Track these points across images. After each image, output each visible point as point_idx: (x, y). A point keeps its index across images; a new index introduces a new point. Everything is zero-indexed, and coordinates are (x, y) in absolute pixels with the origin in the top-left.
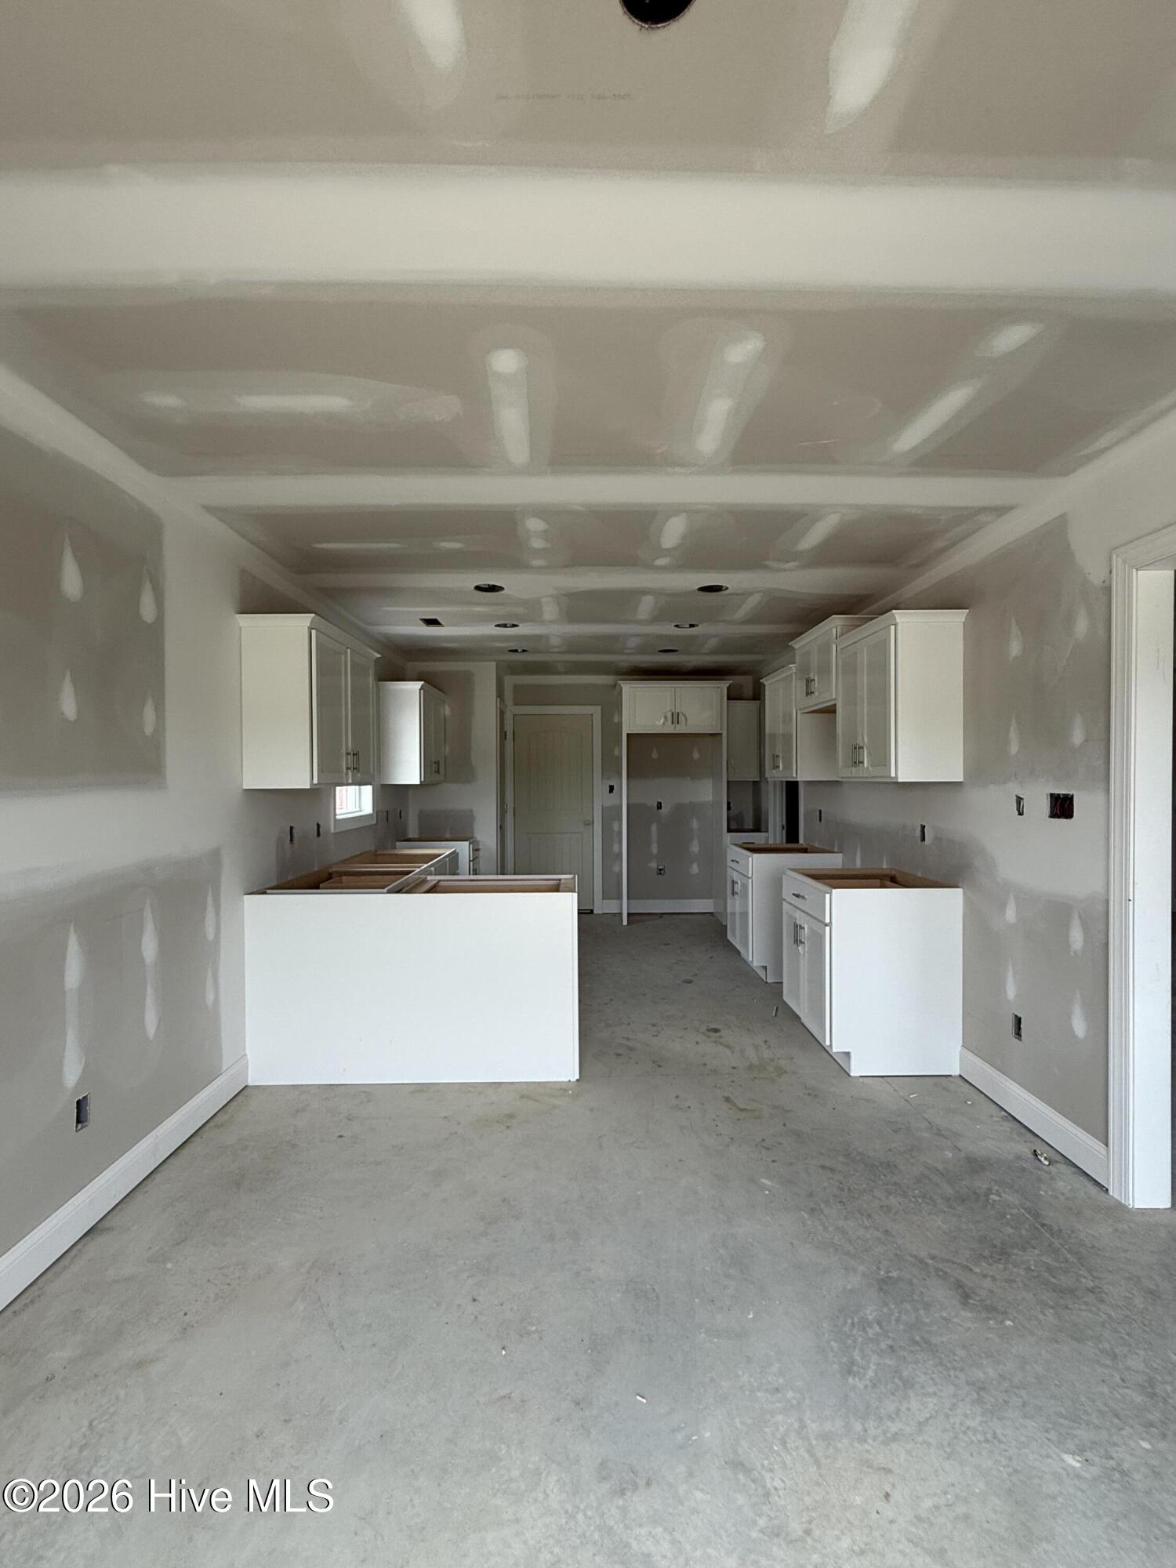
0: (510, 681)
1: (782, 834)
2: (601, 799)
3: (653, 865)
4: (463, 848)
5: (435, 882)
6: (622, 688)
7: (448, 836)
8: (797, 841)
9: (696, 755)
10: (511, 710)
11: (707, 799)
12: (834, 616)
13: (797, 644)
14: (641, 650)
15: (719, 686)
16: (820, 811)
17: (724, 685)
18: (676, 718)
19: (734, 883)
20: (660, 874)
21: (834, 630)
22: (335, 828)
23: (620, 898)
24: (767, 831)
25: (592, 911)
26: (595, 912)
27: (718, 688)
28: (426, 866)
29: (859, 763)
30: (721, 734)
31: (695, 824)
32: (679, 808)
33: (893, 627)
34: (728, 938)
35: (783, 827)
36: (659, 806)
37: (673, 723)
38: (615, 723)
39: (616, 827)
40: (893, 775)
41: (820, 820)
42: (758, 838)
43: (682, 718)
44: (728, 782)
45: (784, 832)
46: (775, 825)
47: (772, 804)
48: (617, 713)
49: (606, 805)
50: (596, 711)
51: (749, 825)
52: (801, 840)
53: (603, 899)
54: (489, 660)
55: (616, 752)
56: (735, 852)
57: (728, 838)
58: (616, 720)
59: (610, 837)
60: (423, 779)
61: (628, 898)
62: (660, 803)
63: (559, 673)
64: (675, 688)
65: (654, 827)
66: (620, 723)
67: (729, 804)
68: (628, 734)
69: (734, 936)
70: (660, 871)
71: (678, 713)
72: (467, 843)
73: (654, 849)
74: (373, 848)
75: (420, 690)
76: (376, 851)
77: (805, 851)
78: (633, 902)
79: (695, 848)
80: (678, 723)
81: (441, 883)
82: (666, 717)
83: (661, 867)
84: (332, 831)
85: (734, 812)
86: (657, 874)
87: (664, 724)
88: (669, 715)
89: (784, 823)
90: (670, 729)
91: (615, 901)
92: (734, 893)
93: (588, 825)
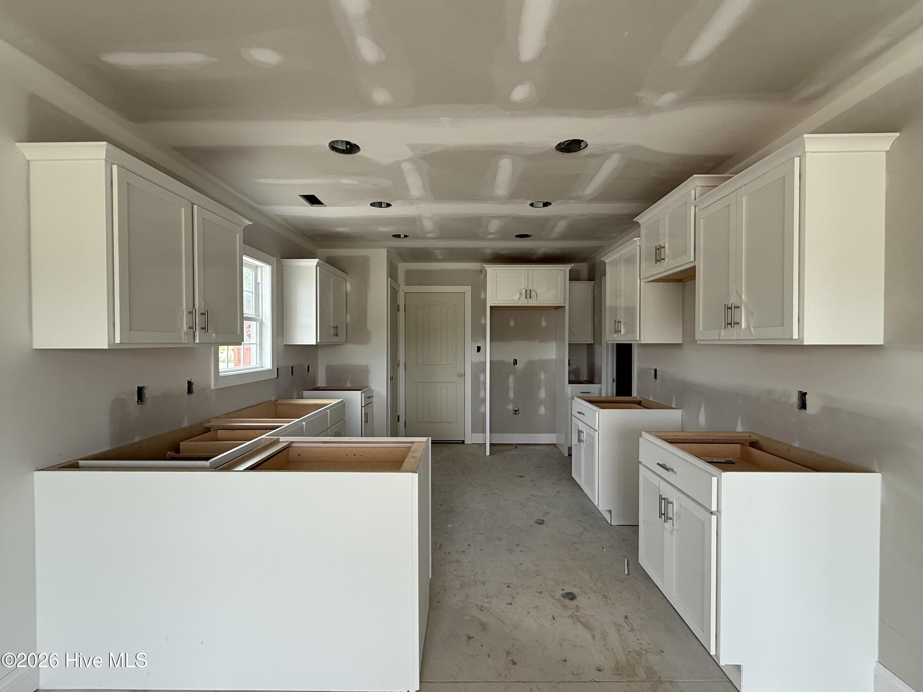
0: (402, 267)
1: (613, 385)
2: (471, 356)
3: (511, 407)
4: (356, 397)
5: (286, 444)
6: (486, 270)
7: (349, 385)
8: (629, 394)
9: (544, 324)
10: (403, 289)
11: (553, 358)
12: (695, 175)
13: (642, 219)
14: (502, 235)
15: (562, 269)
16: (656, 370)
17: (566, 268)
18: (529, 294)
19: (580, 432)
20: (516, 414)
21: (693, 191)
22: (215, 386)
23: (484, 432)
24: (600, 383)
25: (463, 442)
26: (466, 442)
27: (562, 270)
28: (297, 420)
29: (735, 323)
30: (564, 307)
31: (542, 376)
32: (531, 365)
33: (797, 160)
34: (573, 476)
35: (614, 380)
36: (515, 362)
37: (526, 298)
38: (482, 299)
39: (482, 378)
40: (795, 336)
41: (656, 377)
42: (593, 389)
43: (533, 294)
44: (569, 344)
45: (615, 384)
46: (607, 379)
47: (605, 361)
48: (483, 291)
49: (474, 361)
50: (467, 290)
51: (584, 377)
52: (634, 393)
53: (472, 433)
54: (381, 247)
55: (483, 322)
56: (580, 405)
57: (570, 389)
58: (483, 297)
59: (477, 385)
60: (318, 341)
61: (491, 432)
62: (516, 360)
63: (438, 260)
64: (528, 270)
65: (511, 379)
66: (485, 300)
67: (569, 360)
68: (491, 306)
69: (579, 476)
70: (516, 412)
71: (530, 290)
72: (360, 392)
73: (511, 395)
74: (273, 399)
75: (317, 266)
76: (277, 401)
77: (639, 404)
78: (494, 435)
79: (542, 394)
80: (530, 298)
81: (294, 445)
82: (521, 293)
83: (516, 409)
84: (213, 388)
85: (574, 367)
86: (513, 414)
87: (519, 299)
88: (524, 291)
89: (615, 377)
90: (524, 302)
91: (481, 435)
92: (580, 440)
93: (461, 376)
